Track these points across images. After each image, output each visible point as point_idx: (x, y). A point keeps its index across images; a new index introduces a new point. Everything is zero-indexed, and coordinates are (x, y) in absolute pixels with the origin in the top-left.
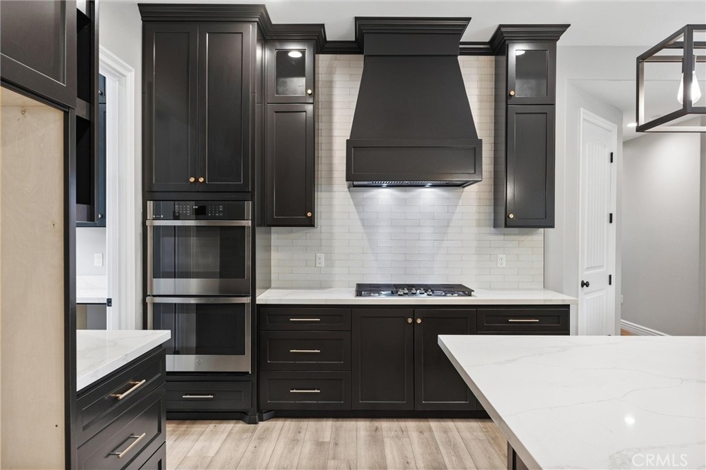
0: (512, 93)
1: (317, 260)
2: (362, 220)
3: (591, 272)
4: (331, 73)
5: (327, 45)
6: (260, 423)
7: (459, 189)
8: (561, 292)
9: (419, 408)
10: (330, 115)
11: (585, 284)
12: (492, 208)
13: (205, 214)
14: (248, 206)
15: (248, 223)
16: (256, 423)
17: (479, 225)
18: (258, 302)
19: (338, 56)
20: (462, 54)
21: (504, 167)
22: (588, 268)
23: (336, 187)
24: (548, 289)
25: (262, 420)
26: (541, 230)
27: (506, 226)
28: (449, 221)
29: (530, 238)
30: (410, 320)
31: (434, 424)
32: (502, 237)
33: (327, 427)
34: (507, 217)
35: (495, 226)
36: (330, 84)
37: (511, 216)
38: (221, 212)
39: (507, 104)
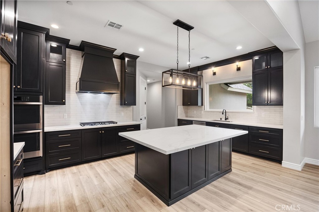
0: (126, 71)
1: (64, 116)
2: (81, 103)
3: (142, 116)
4: (70, 55)
5: (68, 46)
6: (46, 173)
7: (111, 95)
8: (136, 121)
9: (103, 157)
10: (69, 68)
11: (141, 119)
12: (120, 100)
13: (20, 100)
14: (41, 97)
15: (41, 103)
16: (45, 174)
17: (116, 105)
18: (45, 131)
19: (72, 50)
20: (114, 58)
21: (124, 89)
22: (141, 116)
23: (71, 92)
24: (134, 121)
25: (47, 172)
26: (132, 106)
27: (125, 105)
28: (108, 103)
29: (129, 108)
30: (100, 132)
31: (107, 160)
32: (122, 108)
33: (74, 169)
34: (125, 102)
35: (121, 105)
36: (70, 58)
37: (126, 102)
38: (28, 99)
39: (125, 73)
